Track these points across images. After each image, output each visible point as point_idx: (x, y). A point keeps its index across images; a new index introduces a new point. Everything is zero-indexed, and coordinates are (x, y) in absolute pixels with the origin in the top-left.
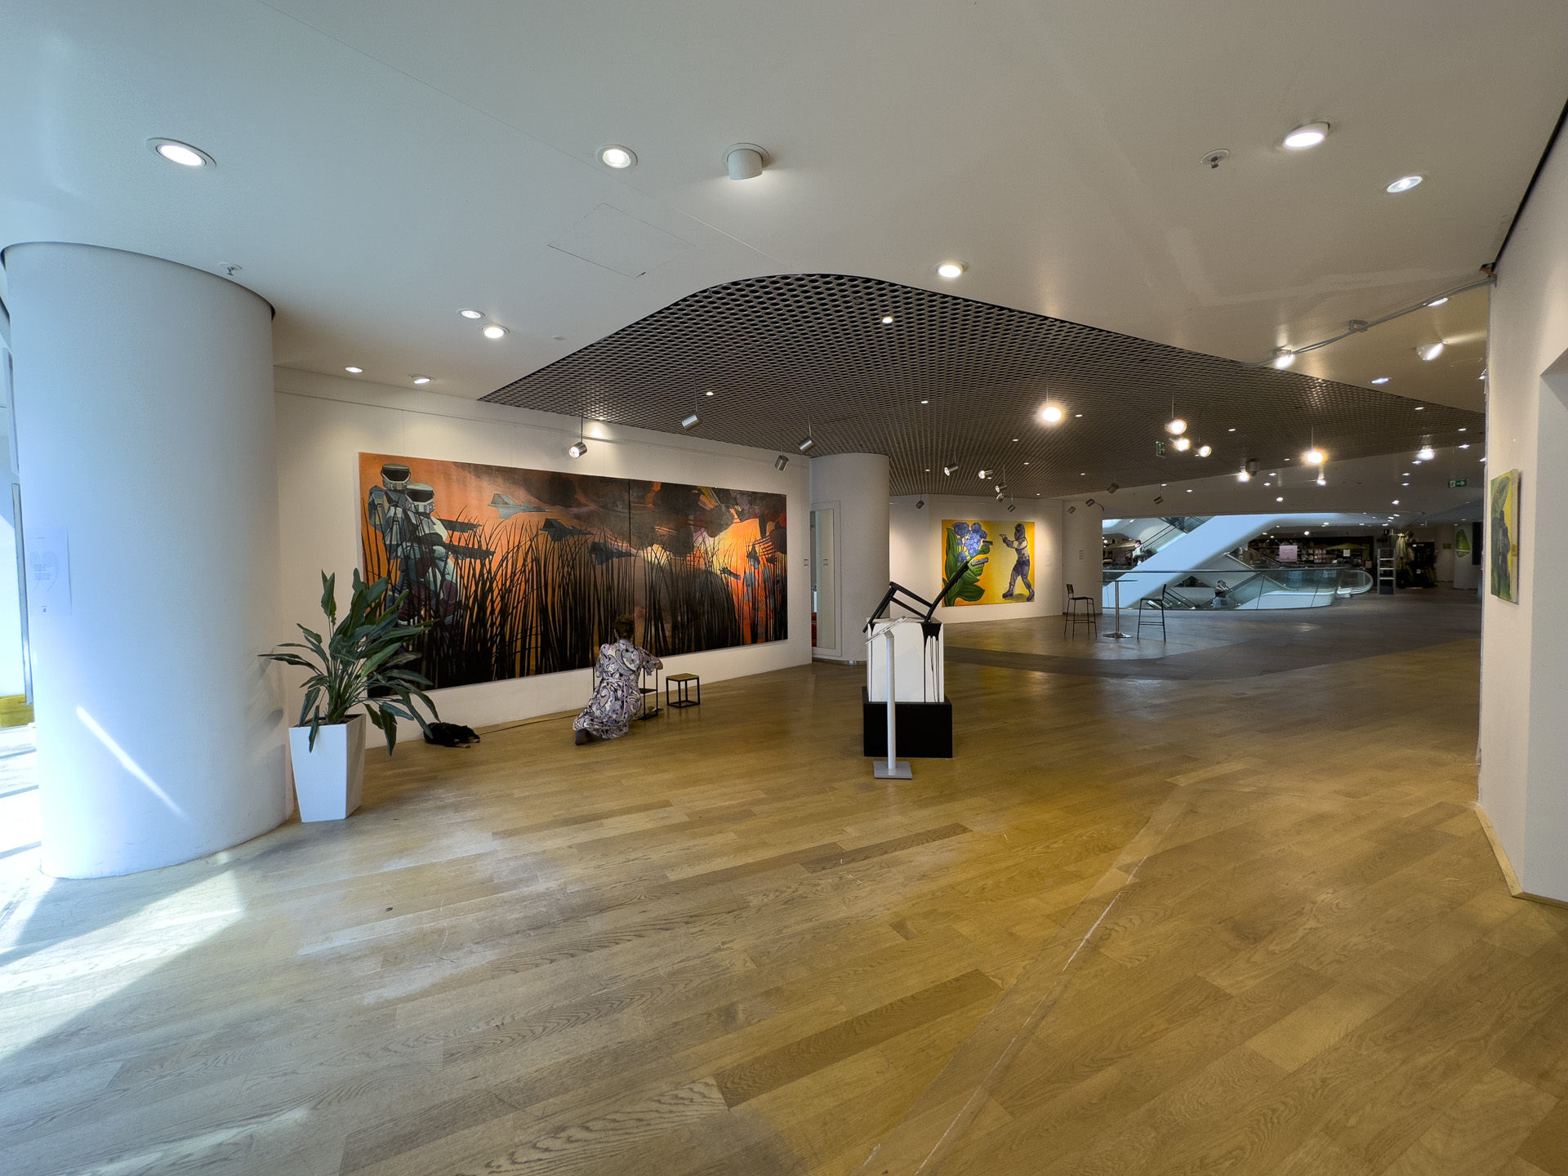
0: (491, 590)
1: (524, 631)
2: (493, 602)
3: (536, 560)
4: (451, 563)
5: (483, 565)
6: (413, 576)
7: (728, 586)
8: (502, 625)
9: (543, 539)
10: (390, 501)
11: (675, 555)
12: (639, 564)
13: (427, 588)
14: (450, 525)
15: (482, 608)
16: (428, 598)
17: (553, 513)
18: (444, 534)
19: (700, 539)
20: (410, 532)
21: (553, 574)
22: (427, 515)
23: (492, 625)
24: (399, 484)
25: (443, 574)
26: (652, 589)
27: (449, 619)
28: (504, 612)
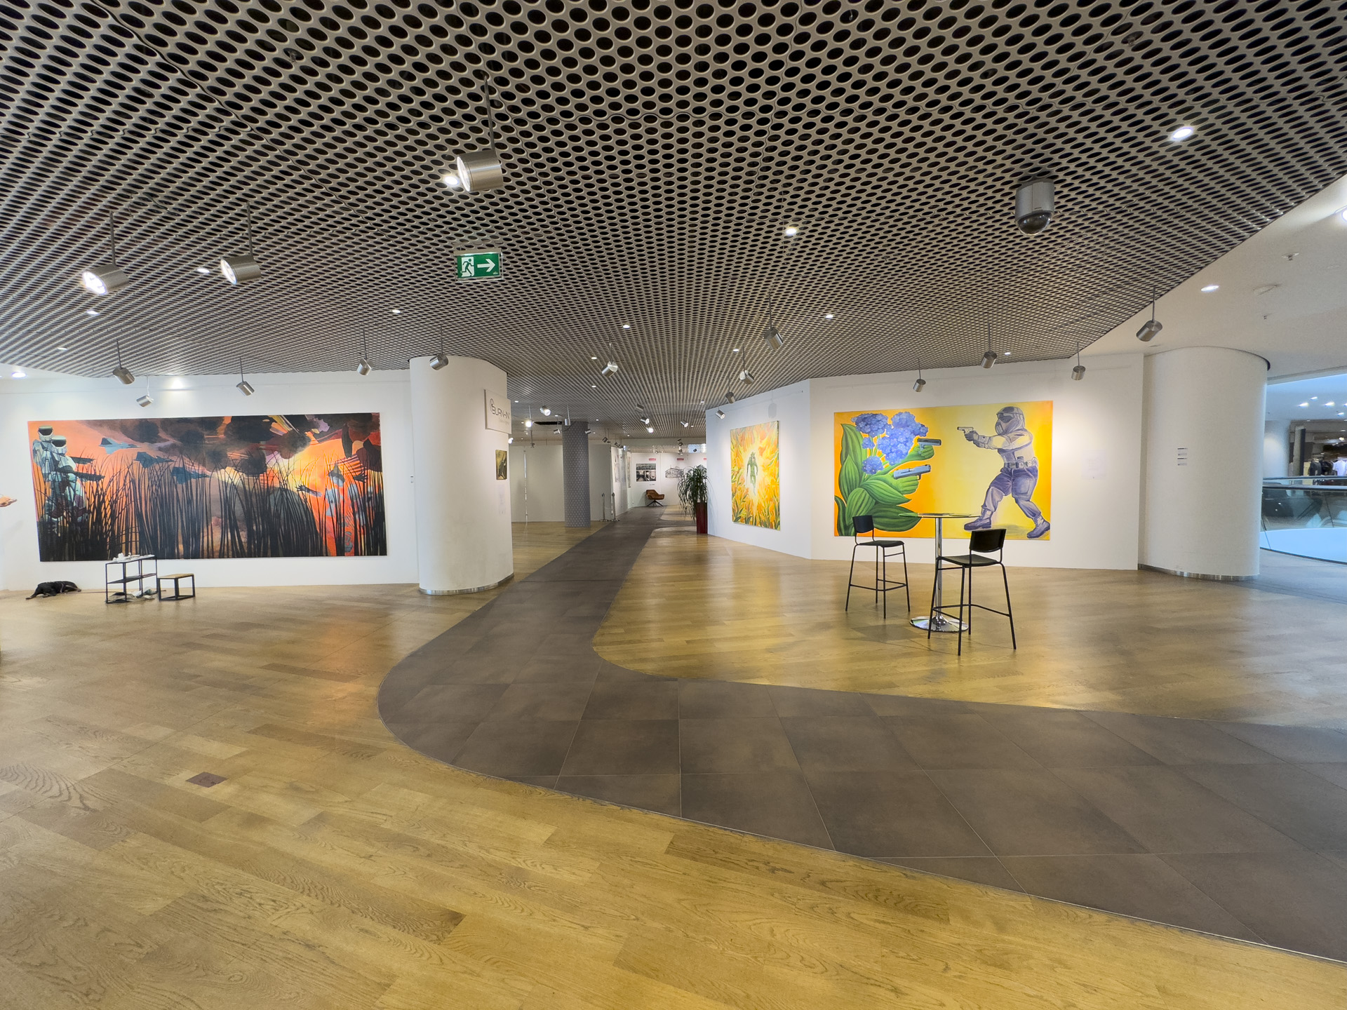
0: (104, 501)
1: (127, 529)
2: (105, 509)
3: (133, 481)
4: (78, 483)
5: (98, 485)
6: (58, 492)
7: (306, 502)
8: (112, 524)
9: (137, 466)
10: (43, 448)
11: (248, 475)
12: (214, 484)
13: (66, 499)
14: (77, 460)
15: (99, 513)
16: (67, 505)
17: (144, 448)
18: (74, 466)
19: (274, 461)
20: (55, 465)
21: (144, 491)
22: (63, 455)
23: (106, 524)
24: (47, 438)
25: (74, 491)
26: (227, 504)
27: (79, 519)
28: (113, 516)
